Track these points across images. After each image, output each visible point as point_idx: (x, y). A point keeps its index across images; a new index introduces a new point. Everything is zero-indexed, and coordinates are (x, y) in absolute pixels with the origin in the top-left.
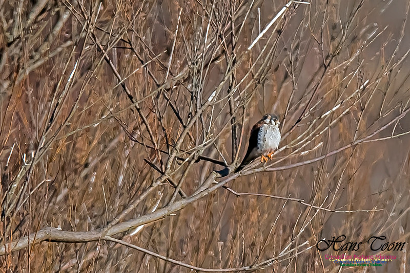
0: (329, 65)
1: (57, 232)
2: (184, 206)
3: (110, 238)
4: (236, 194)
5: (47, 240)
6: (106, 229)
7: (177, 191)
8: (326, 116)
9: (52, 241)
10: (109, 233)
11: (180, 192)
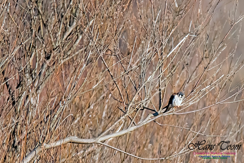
0: (206, 68)
1: (75, 139)
2: (135, 129)
3: (100, 142)
4: (160, 125)
5: (70, 142)
6: (98, 138)
7: (132, 122)
8: (203, 90)
9: (73, 143)
10: (99, 140)
11: (133, 122)
